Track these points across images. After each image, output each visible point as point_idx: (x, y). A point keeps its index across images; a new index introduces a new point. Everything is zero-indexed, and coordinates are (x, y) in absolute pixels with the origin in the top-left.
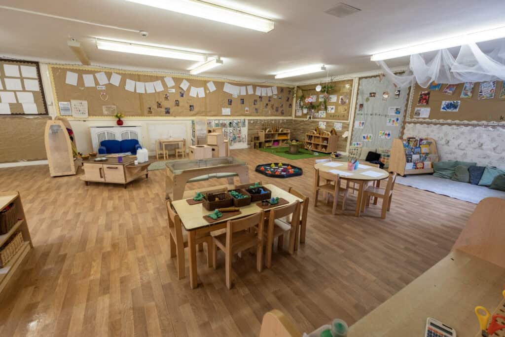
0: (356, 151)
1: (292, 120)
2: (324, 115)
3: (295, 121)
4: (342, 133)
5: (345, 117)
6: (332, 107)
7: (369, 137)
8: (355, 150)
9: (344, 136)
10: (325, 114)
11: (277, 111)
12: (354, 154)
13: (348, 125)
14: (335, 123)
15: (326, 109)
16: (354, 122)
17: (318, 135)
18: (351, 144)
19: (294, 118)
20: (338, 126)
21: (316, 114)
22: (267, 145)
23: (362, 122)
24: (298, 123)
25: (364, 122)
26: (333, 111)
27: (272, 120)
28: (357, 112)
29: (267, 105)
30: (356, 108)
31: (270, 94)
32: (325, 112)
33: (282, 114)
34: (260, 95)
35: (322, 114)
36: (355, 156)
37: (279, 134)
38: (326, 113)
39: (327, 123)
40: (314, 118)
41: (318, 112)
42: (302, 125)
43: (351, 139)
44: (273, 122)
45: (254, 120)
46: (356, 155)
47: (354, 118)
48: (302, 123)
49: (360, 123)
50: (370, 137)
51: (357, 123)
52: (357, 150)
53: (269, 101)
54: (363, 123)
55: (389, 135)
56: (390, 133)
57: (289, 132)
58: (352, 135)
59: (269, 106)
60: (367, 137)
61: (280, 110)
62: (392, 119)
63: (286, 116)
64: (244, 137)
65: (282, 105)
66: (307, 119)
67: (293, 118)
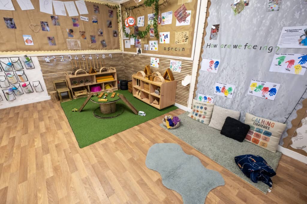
0: (203, 110)
1: (121, 54)
2: (156, 48)
3: (125, 55)
4: (182, 77)
5: (186, 51)
6: (165, 33)
7: (227, 88)
8: (202, 108)
9: (184, 83)
10: (157, 46)
11: (93, 41)
12: (200, 116)
13: (191, 65)
14: (172, 61)
15: (157, 36)
16: (200, 60)
17: (146, 80)
18: (195, 96)
19: (123, 52)
20: (176, 67)
21: (146, 46)
22: (78, 94)
23: (215, 61)
24: (127, 59)
25: (219, 61)
26: (167, 41)
27: (88, 55)
28: (207, 41)
29: (71, 31)
30: (204, 34)
31: (73, 13)
32: (156, 42)
33: (104, 45)
35: (153, 45)
36: (201, 119)
37: (97, 76)
38: (159, 43)
39: (161, 59)
40: (144, 51)
41: (148, 43)
42: (132, 61)
43: (196, 88)
44: (91, 58)
45: (50, 56)
46: (204, 117)
47: (202, 52)
48: (132, 59)
49: (212, 62)
50: (230, 89)
51: (205, 63)
52: (206, 109)
53: (75, 25)
54: (217, 63)
55: (273, 91)
56: (277, 88)
57: (115, 71)
58: (197, 82)
59: (77, 34)
60: (224, 88)
61: (99, 40)
62: (288, 58)
63: (111, 49)
64: (36, 84)
65: (102, 33)
66: (136, 53)
67: (121, 51)
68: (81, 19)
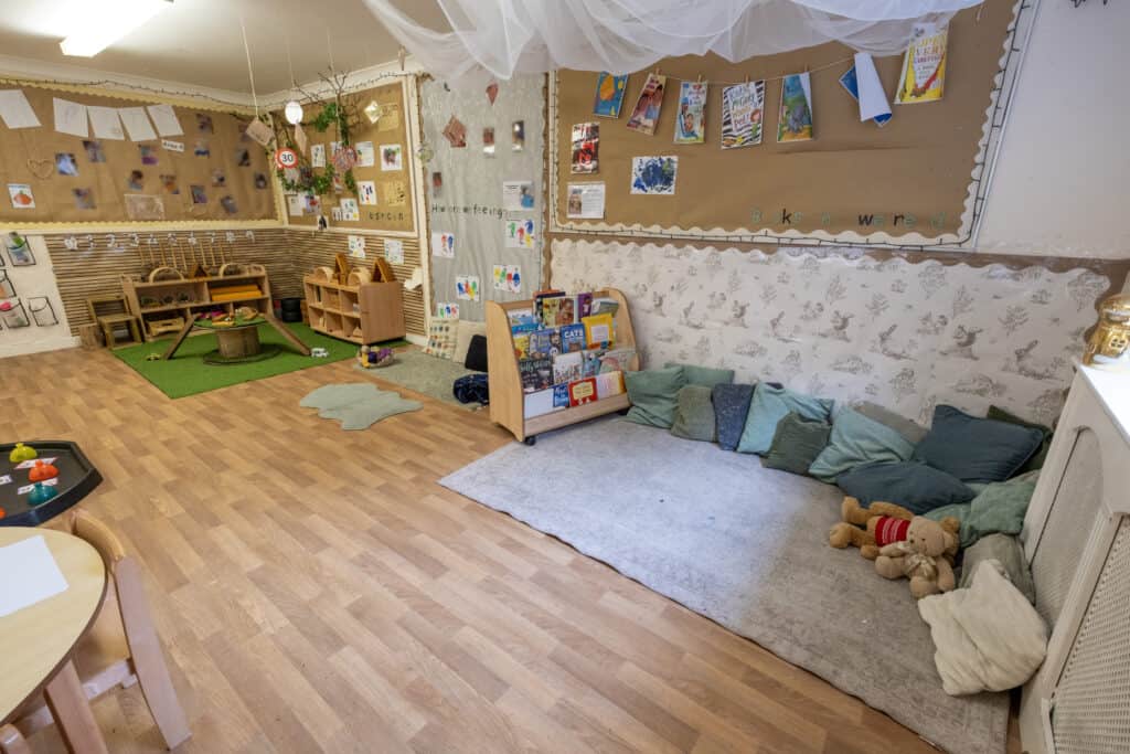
0: (444, 332)
1: (281, 231)
2: (354, 215)
3: (293, 233)
4: (408, 274)
5: (402, 220)
6: (368, 184)
7: (470, 284)
8: (441, 329)
9: (409, 285)
10: (356, 210)
11: (198, 198)
12: (440, 345)
13: (417, 245)
14: (387, 241)
15: (352, 188)
16: (429, 237)
18: (434, 309)
19: (287, 225)
20: (395, 255)
21: (336, 210)
22: (157, 328)
23: (448, 235)
24: (299, 243)
25: (452, 235)
26: (372, 200)
27: (187, 233)
29: (138, 175)
30: (426, 188)
31: (141, 133)
32: (354, 201)
33: (228, 210)
34: (85, 135)
35: (348, 209)
36: (441, 351)
37: (213, 286)
38: (358, 204)
39: (368, 239)
40: (334, 223)
41: (339, 204)
42: (311, 248)
43: (432, 293)
44: (193, 241)
45: (78, 236)
46: (446, 347)
47: (428, 221)
48: (309, 243)
49: (444, 238)
50: (474, 284)
51: (436, 237)
52: (447, 329)
53: (147, 161)
54: (451, 239)
55: (516, 277)
56: (519, 272)
57: (263, 273)
58: (431, 277)
59: (152, 182)
60: (467, 286)
62: (518, 225)
63: (251, 217)
64: (40, 304)
65: (222, 180)
66: (316, 228)
67: (282, 222)
68: (166, 147)
